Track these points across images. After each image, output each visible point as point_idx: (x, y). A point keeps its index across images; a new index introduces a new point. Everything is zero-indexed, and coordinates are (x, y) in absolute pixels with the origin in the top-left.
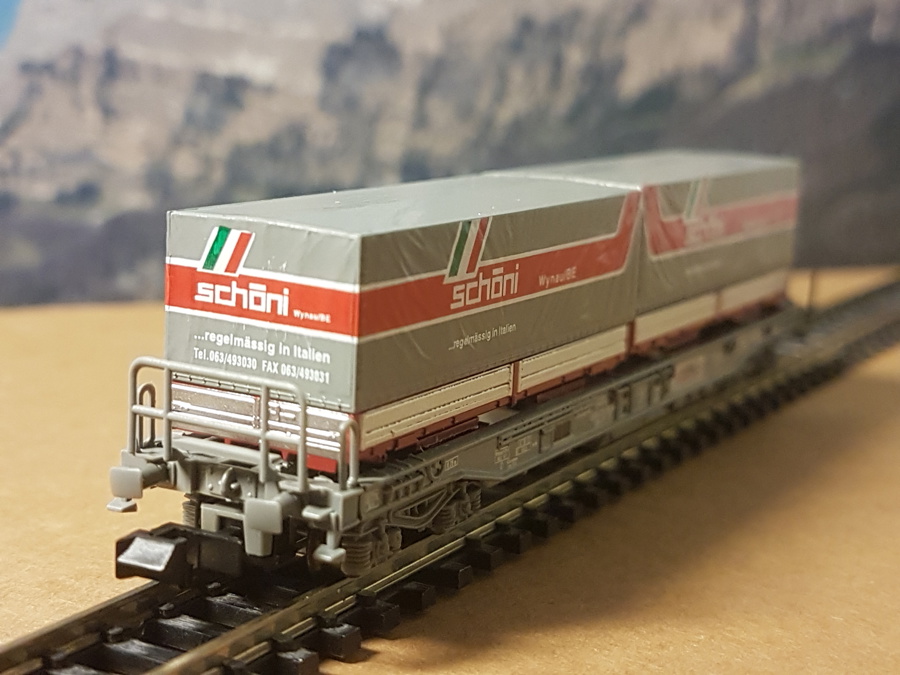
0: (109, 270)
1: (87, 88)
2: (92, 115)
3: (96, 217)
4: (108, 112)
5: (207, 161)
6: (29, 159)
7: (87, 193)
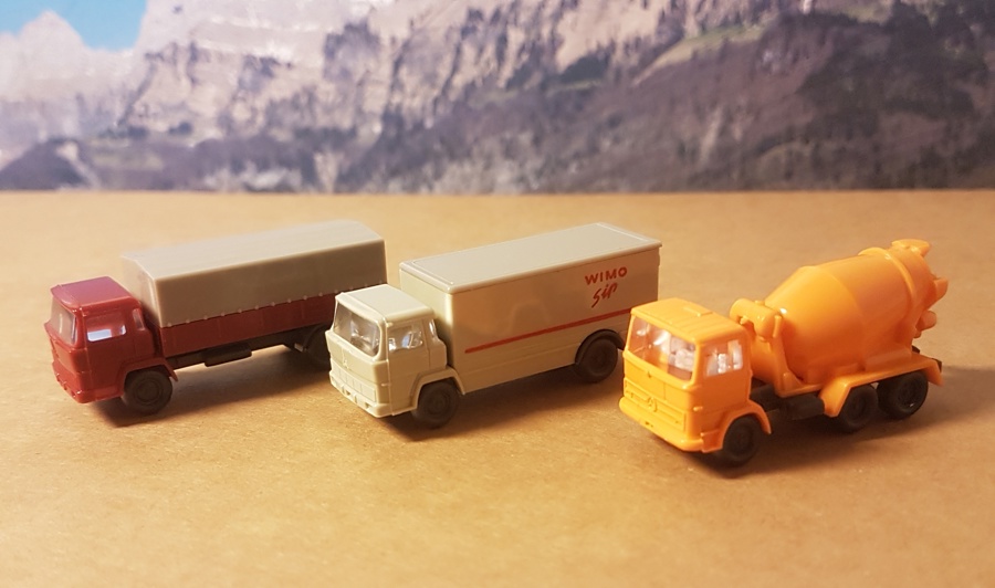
0: (200, 174)
1: (181, 67)
2: (185, 82)
3: (191, 142)
4: (194, 81)
5: (254, 110)
6: (153, 109)
7: (185, 128)
